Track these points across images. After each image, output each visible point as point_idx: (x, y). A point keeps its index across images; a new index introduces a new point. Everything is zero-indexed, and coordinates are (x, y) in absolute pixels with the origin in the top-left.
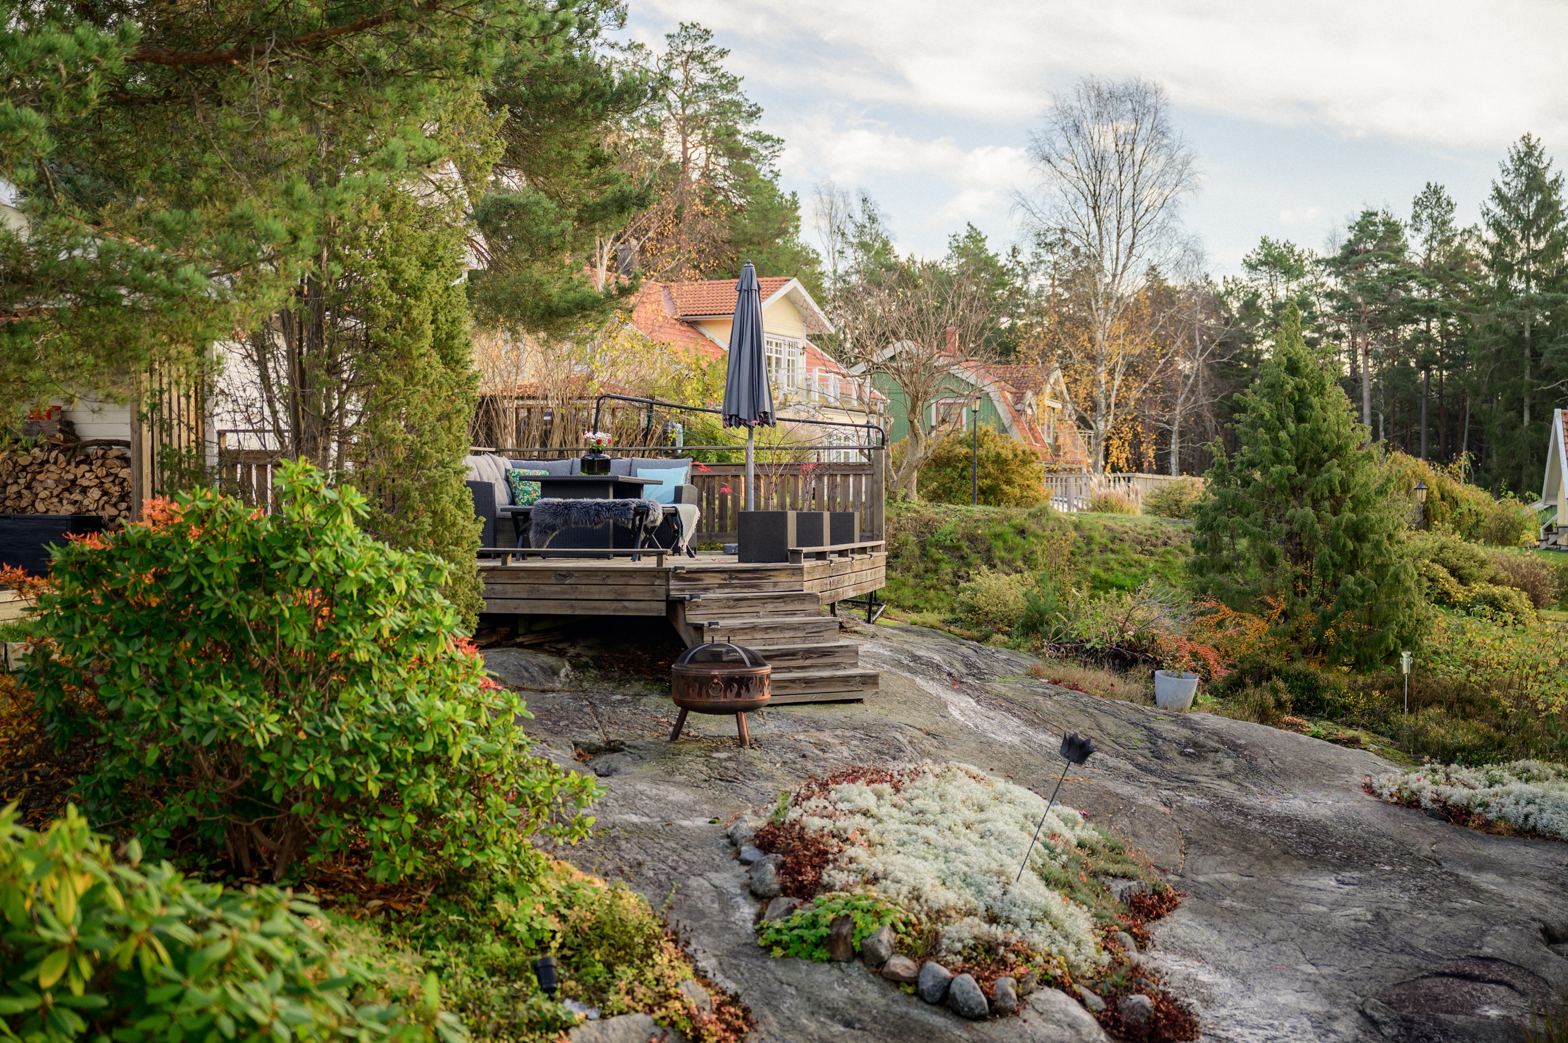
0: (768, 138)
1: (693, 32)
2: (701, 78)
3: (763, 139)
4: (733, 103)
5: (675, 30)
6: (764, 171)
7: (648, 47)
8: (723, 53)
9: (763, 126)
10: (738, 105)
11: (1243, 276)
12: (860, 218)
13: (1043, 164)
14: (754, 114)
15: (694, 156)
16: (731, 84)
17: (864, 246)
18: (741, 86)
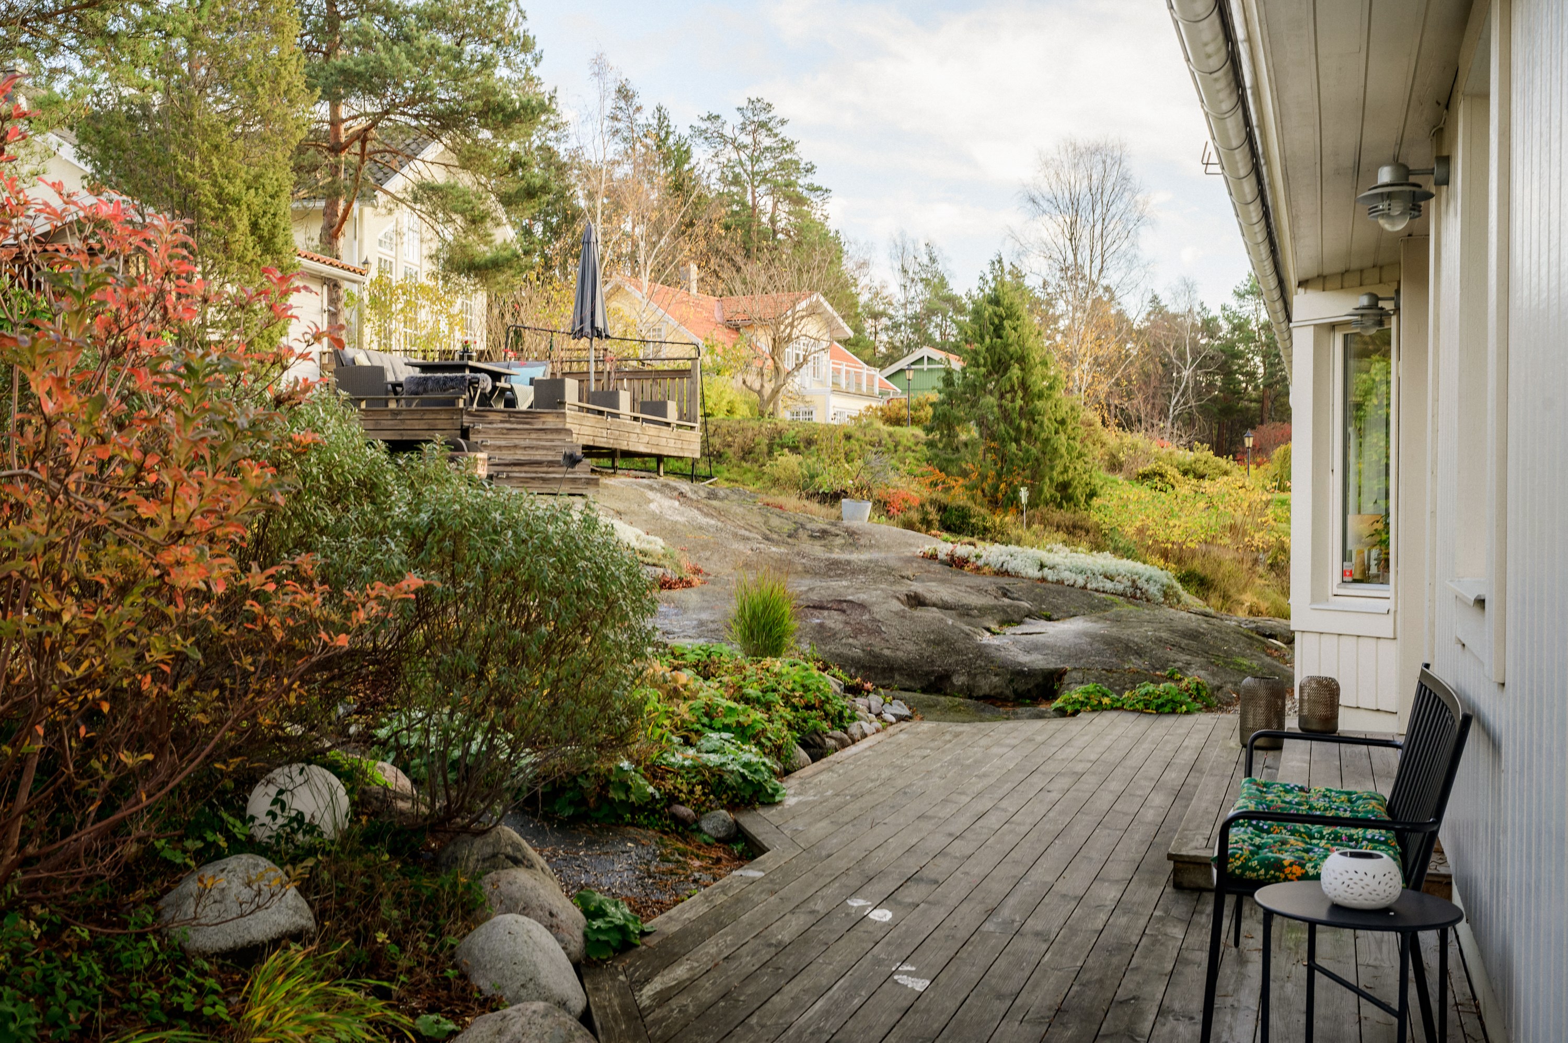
0: (819, 189)
1: (758, 105)
2: (767, 142)
3: (813, 189)
4: (792, 162)
5: (744, 104)
6: (817, 215)
7: (723, 118)
8: (783, 122)
9: (815, 179)
10: (797, 163)
11: (1233, 303)
12: (925, 260)
13: (1030, 205)
14: (810, 170)
15: (762, 202)
16: (788, 146)
17: (926, 282)
18: (798, 148)
